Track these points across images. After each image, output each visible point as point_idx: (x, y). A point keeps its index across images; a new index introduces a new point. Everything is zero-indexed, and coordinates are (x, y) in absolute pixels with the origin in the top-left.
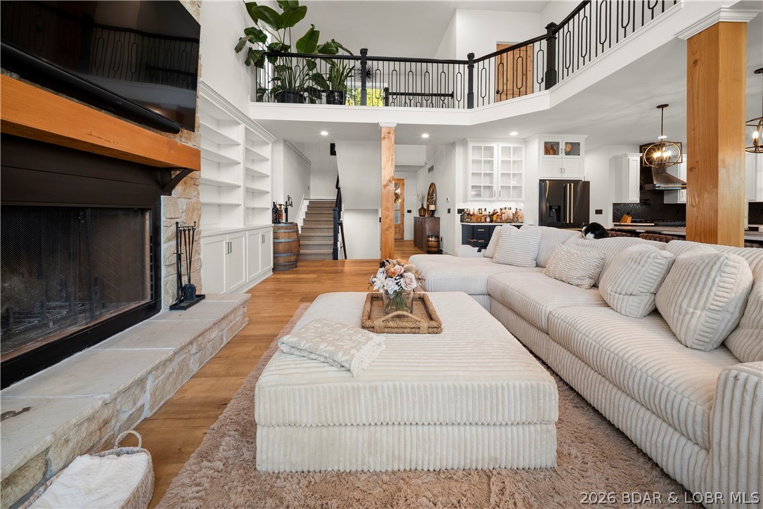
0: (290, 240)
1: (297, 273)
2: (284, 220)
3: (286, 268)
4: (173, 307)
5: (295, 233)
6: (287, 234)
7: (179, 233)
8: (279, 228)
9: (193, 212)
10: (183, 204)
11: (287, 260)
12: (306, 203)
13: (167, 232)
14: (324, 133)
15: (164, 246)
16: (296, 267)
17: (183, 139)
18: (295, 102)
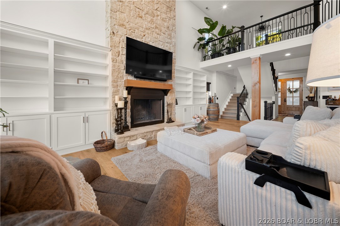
0: (214, 110)
1: (218, 123)
2: (214, 102)
3: (213, 120)
4: (167, 122)
5: (216, 107)
6: (213, 107)
7: (168, 105)
8: (210, 105)
9: (173, 100)
10: (170, 98)
11: (213, 117)
12: (232, 95)
13: (166, 105)
14: (230, 66)
15: (165, 108)
16: (218, 120)
17: (169, 82)
18: (218, 57)
